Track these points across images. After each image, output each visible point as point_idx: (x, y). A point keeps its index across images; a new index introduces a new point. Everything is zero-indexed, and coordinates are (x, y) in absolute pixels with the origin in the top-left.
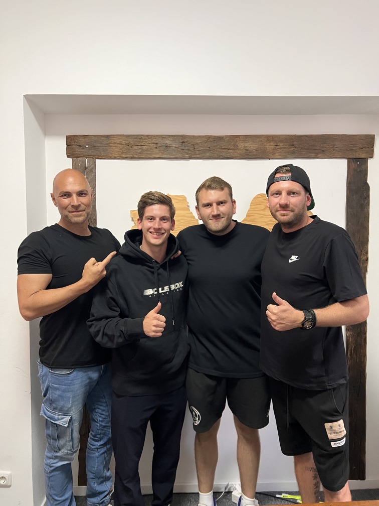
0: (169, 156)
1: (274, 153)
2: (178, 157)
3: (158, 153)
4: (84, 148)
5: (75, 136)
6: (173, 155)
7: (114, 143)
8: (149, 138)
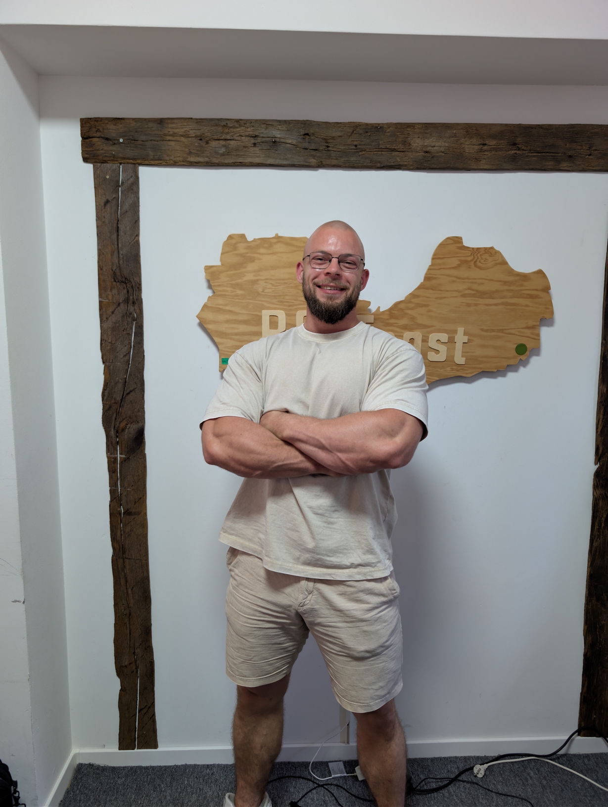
0: (278, 162)
1: (477, 160)
2: (296, 163)
3: (257, 154)
4: (115, 142)
5: (97, 120)
6: (286, 159)
7: (172, 135)
8: (240, 126)
